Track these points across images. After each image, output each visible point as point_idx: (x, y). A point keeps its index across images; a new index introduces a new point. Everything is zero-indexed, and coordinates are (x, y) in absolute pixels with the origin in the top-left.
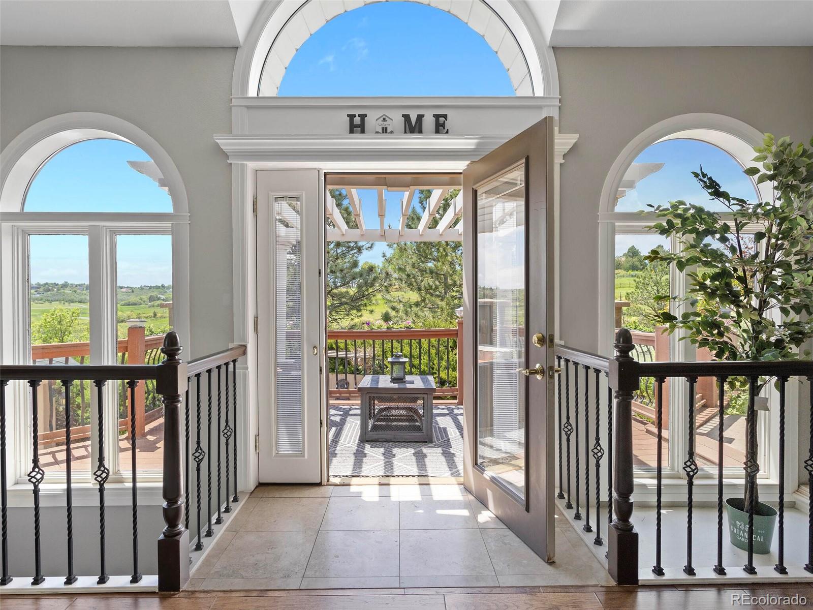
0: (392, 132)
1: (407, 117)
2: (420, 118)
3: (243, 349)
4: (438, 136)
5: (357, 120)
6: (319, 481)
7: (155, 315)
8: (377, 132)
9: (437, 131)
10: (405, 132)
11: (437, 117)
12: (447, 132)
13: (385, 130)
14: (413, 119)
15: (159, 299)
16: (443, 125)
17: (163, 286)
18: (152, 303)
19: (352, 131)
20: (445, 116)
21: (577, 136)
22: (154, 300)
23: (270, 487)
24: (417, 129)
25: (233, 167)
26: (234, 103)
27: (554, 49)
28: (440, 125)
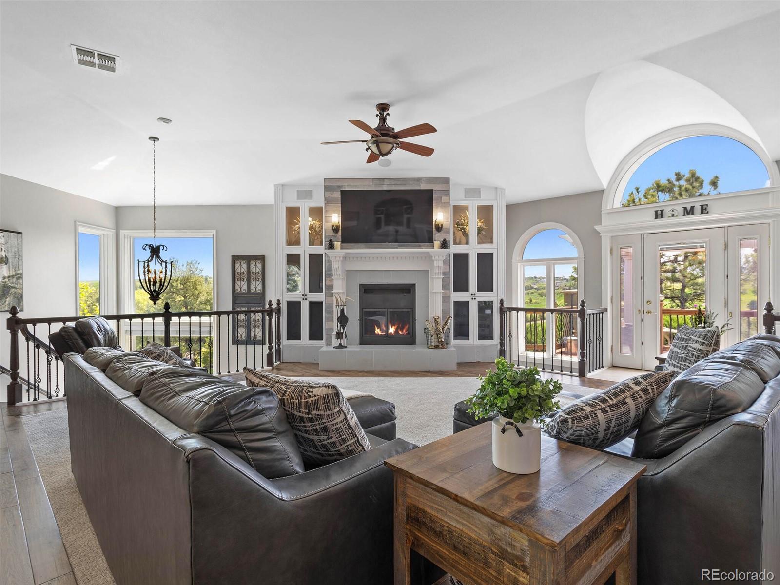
0: (677, 216)
1: (685, 208)
2: (692, 208)
3: (606, 310)
4: (702, 215)
5: (659, 213)
6: (641, 368)
7: (531, 301)
8: (669, 217)
9: (702, 213)
10: (684, 215)
11: (702, 206)
12: (708, 212)
13: (673, 215)
14: (689, 209)
15: (532, 288)
16: (706, 209)
17: (535, 278)
18: (527, 291)
19: (656, 218)
20: (707, 205)
22: (528, 289)
23: (618, 368)
24: (691, 213)
25: (602, 237)
26: (603, 212)
27: (776, 162)
28: (704, 210)
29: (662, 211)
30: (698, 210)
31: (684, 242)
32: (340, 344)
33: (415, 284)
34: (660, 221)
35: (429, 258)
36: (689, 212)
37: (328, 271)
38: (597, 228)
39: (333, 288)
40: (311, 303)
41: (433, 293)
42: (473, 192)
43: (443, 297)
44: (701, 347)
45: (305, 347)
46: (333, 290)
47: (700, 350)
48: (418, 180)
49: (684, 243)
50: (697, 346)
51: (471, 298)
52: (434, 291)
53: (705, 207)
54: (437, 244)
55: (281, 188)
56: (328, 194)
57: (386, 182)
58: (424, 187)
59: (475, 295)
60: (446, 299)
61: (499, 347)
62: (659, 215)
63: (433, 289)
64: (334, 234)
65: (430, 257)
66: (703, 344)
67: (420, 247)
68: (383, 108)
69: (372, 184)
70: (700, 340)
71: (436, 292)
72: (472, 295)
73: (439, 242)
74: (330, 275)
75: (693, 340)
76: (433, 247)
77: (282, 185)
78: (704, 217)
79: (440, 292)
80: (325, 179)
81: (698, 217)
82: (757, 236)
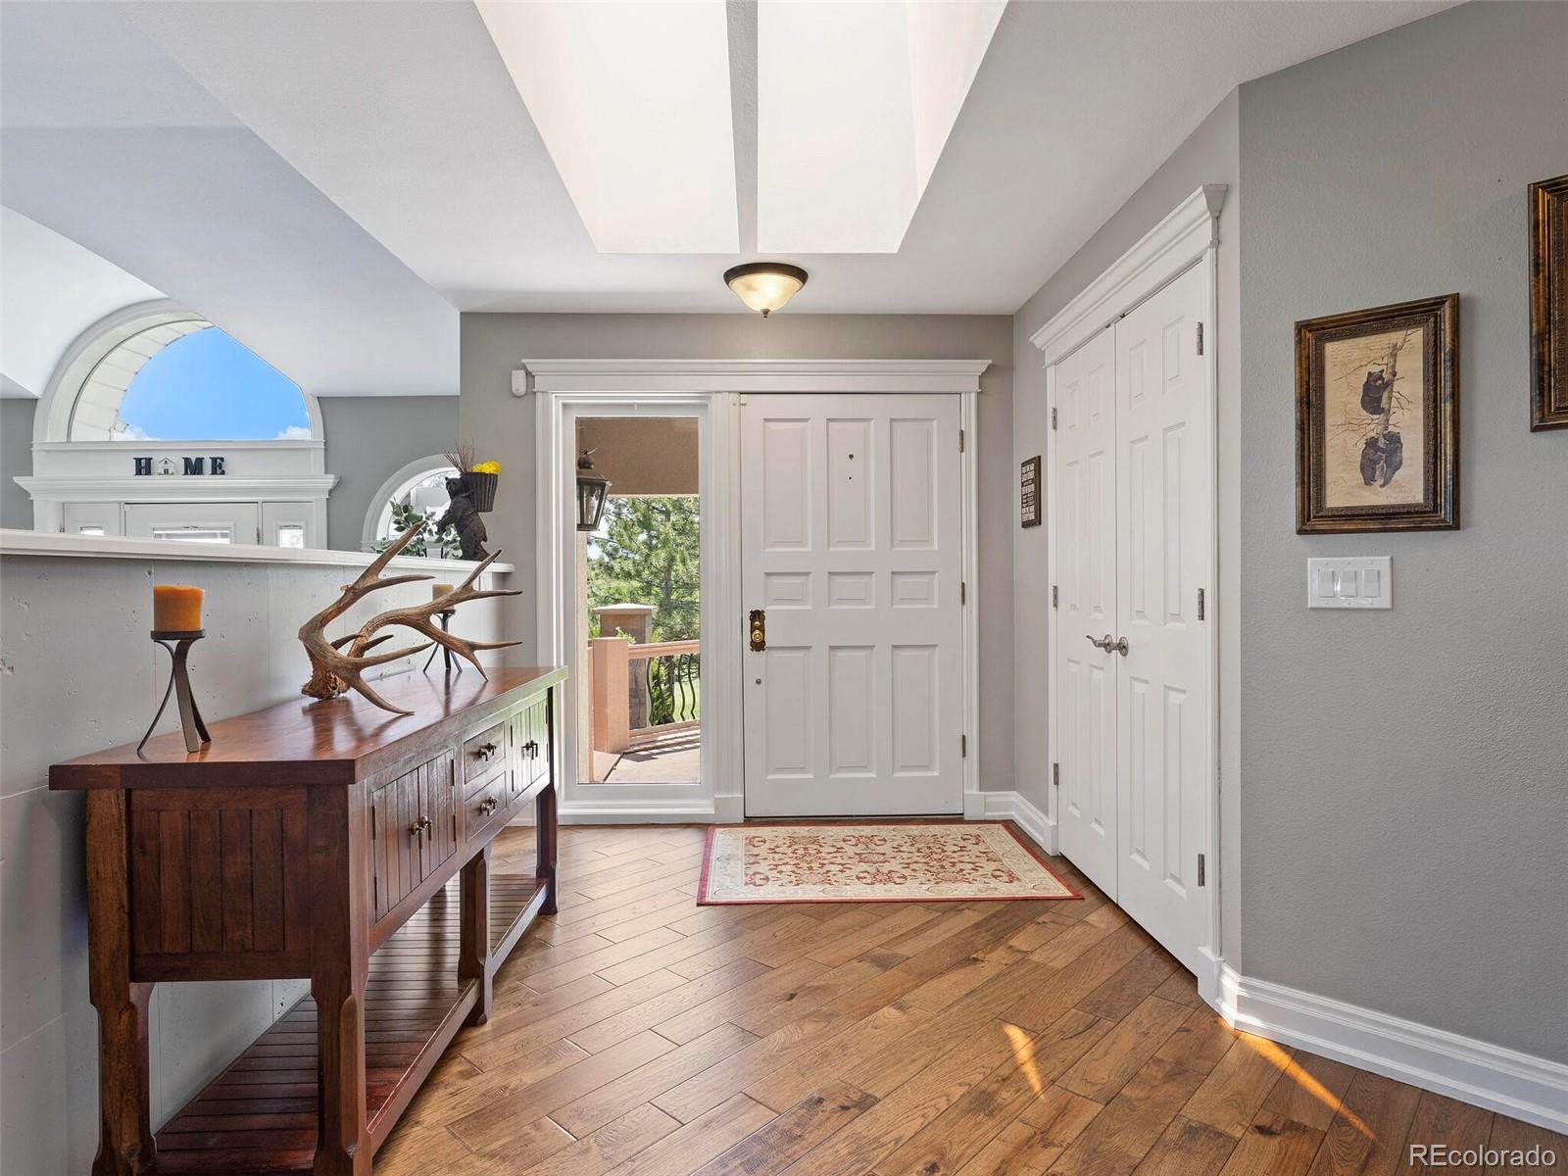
0: (173, 474)
1: (187, 461)
2: (199, 461)
5: (143, 463)
8: (160, 474)
9: (214, 472)
11: (214, 460)
12: (223, 473)
13: (166, 472)
14: (193, 462)
16: (220, 466)
19: (139, 472)
20: (222, 459)
21: (339, 476)
24: (196, 471)
25: (36, 502)
26: (34, 448)
27: (321, 400)
28: (218, 467)
30: (208, 466)
31: (195, 524)
34: (144, 480)
38: (21, 481)
49: (195, 528)
78: (217, 481)
81: (207, 480)
82: (302, 524)
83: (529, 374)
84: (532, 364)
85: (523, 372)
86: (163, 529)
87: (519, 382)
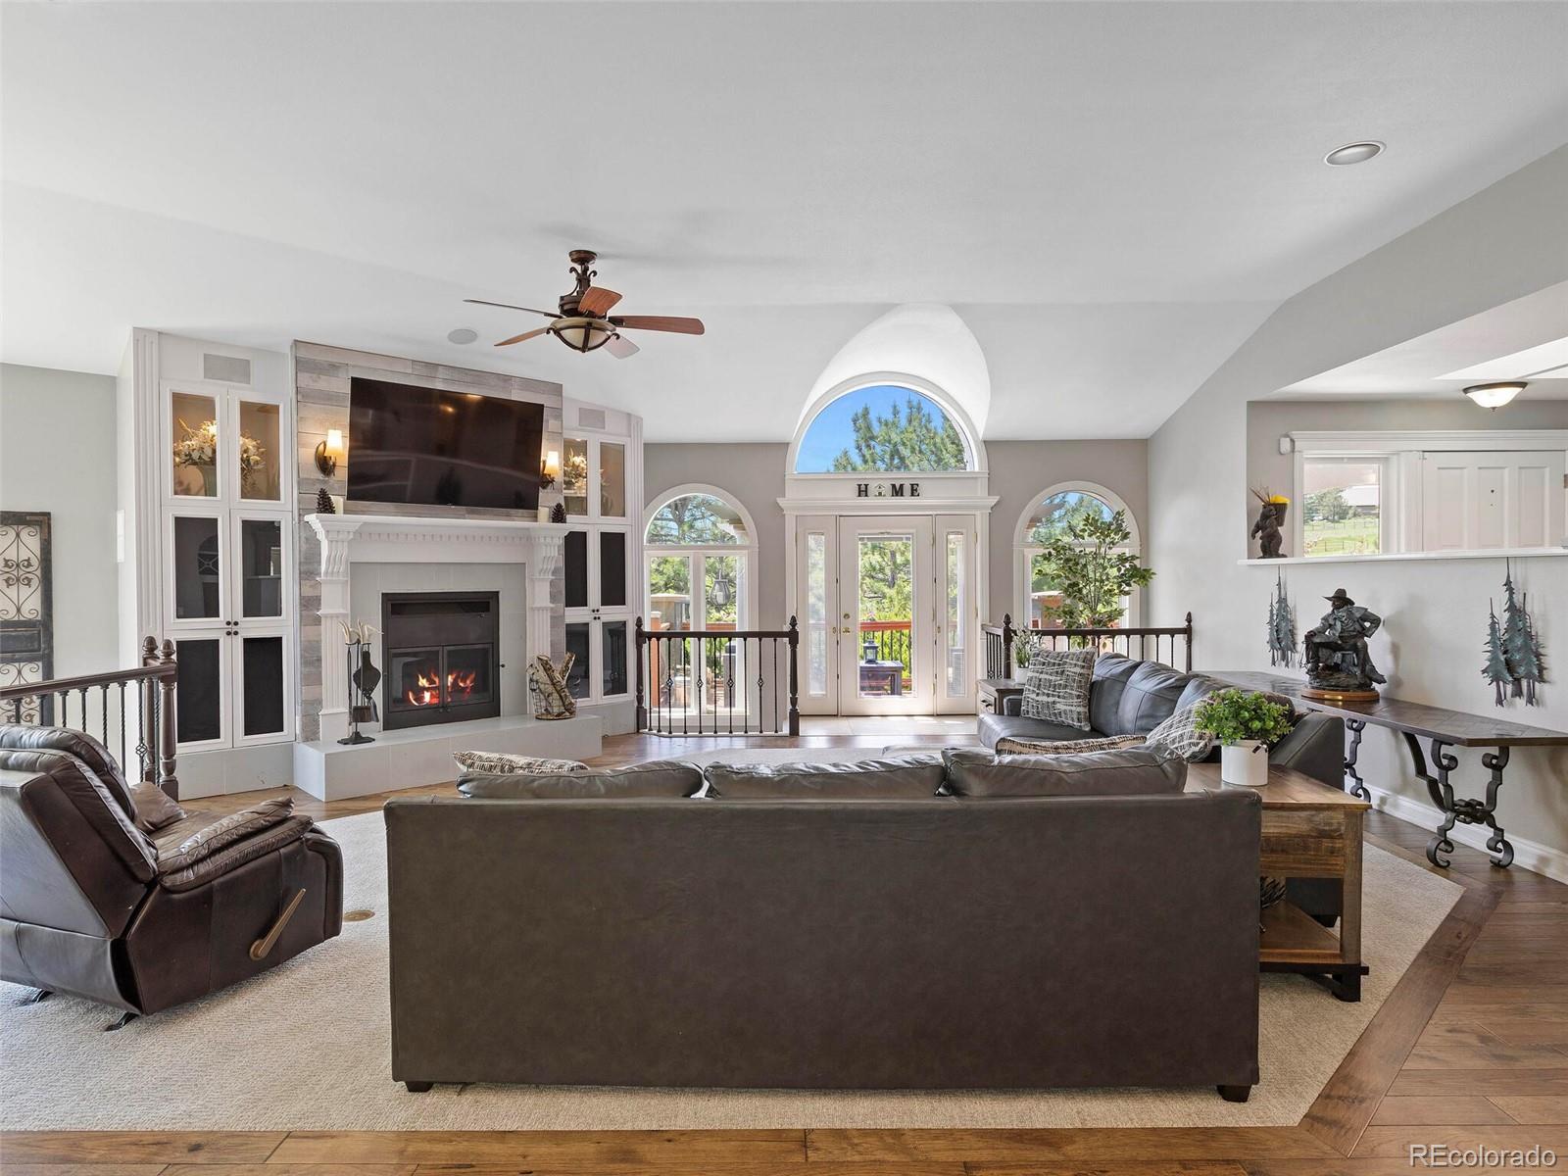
0: (884, 495)
1: (894, 486)
2: (901, 486)
4: (912, 497)
5: (863, 488)
6: (836, 714)
8: (875, 495)
9: (912, 495)
10: (892, 496)
11: (912, 485)
12: (918, 495)
13: (880, 494)
14: (898, 487)
16: (916, 490)
20: (917, 485)
21: (998, 497)
24: (899, 494)
25: (786, 516)
26: (787, 477)
27: (985, 442)
28: (914, 491)
29: (866, 486)
30: (907, 490)
31: (888, 531)
32: (357, 734)
33: (498, 592)
34: (863, 500)
35: (527, 540)
36: (897, 491)
37: (306, 563)
38: (780, 501)
39: (320, 604)
40: (248, 642)
41: (533, 609)
42: (593, 416)
43: (551, 617)
44: (1082, 671)
45: (233, 754)
46: (318, 610)
47: (1081, 674)
48: (506, 379)
49: (888, 533)
50: (1078, 670)
51: (593, 617)
52: (536, 605)
53: (915, 487)
54: (544, 512)
55: (151, 342)
56: (306, 380)
57: (441, 373)
58: (517, 395)
59: (598, 611)
60: (556, 619)
61: (636, 704)
62: (863, 491)
63: (534, 603)
64: (321, 476)
65: (529, 538)
66: (1083, 667)
67: (508, 516)
68: (583, 258)
69: (410, 371)
70: (1079, 663)
71: (539, 609)
72: (594, 611)
73: (547, 509)
74: (311, 573)
75: (1071, 664)
76: (535, 518)
77: (159, 333)
78: (914, 501)
79: (546, 608)
80: (296, 341)
81: (906, 500)
82: (964, 531)
83: (1292, 441)
84: (1295, 434)
85: (1288, 439)
86: (864, 534)
87: (1286, 445)
